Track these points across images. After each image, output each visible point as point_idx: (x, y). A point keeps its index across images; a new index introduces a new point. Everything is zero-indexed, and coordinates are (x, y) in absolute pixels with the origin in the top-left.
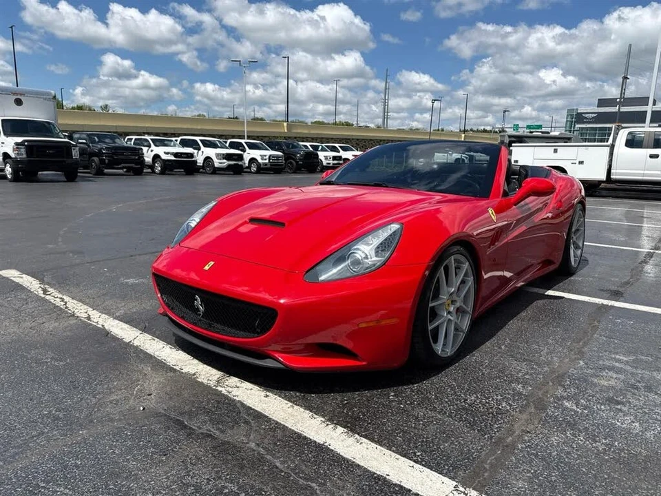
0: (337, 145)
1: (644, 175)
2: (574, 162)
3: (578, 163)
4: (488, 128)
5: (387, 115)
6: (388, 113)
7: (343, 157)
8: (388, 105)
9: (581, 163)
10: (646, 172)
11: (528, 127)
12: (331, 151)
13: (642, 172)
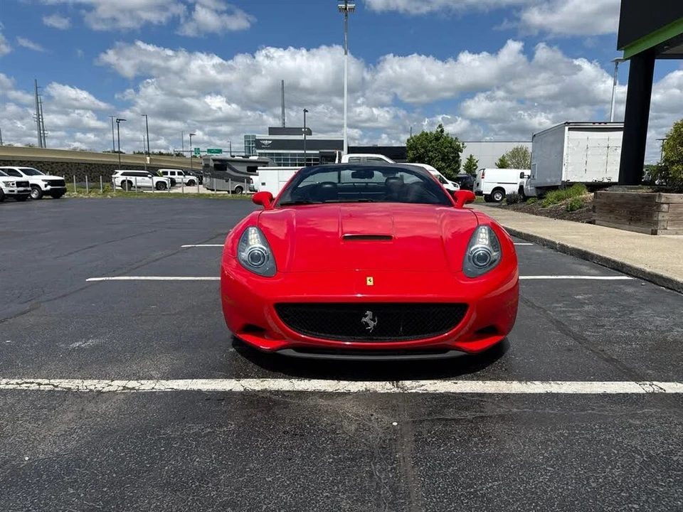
0: (16, 168)
4: (163, 151)
5: (44, 134)
6: (44, 131)
7: (31, 182)
8: (43, 122)
11: (209, 151)
12: (10, 175)
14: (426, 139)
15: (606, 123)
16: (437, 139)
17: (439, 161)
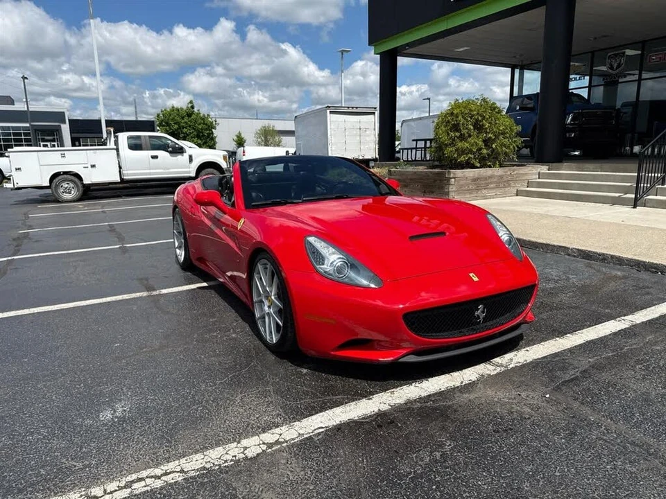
1: (150, 174)
2: (86, 166)
3: (90, 167)
9: (93, 166)
10: (152, 171)
13: (148, 171)
14: (178, 114)
15: (357, 108)
16: (189, 115)
17: (194, 137)
